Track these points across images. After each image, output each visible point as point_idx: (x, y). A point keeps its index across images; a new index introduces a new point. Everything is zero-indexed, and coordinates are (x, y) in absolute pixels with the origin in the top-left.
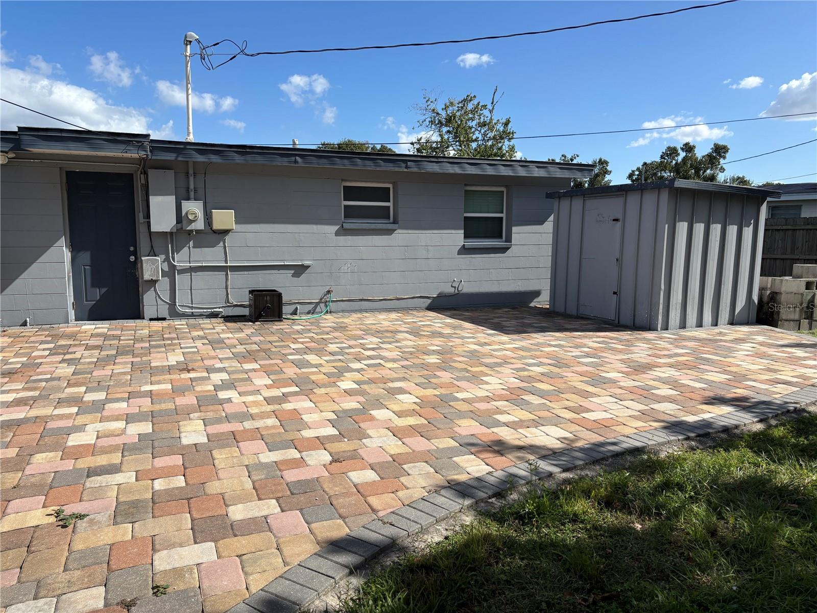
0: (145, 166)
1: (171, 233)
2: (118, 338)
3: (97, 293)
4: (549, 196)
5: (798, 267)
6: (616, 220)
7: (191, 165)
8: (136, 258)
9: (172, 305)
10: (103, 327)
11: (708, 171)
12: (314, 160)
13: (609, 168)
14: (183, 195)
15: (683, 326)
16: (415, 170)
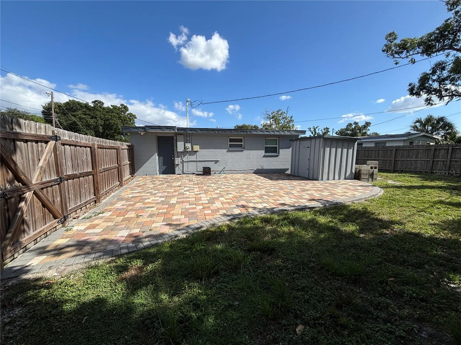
0: (176, 134)
1: (183, 152)
2: (167, 179)
3: (164, 167)
4: (291, 140)
5: (368, 162)
6: (308, 147)
7: (188, 134)
8: (174, 158)
9: (183, 171)
10: (165, 176)
11: (364, 131)
12: (221, 132)
13: (329, 130)
14: (186, 142)
15: (328, 179)
16: (249, 133)
